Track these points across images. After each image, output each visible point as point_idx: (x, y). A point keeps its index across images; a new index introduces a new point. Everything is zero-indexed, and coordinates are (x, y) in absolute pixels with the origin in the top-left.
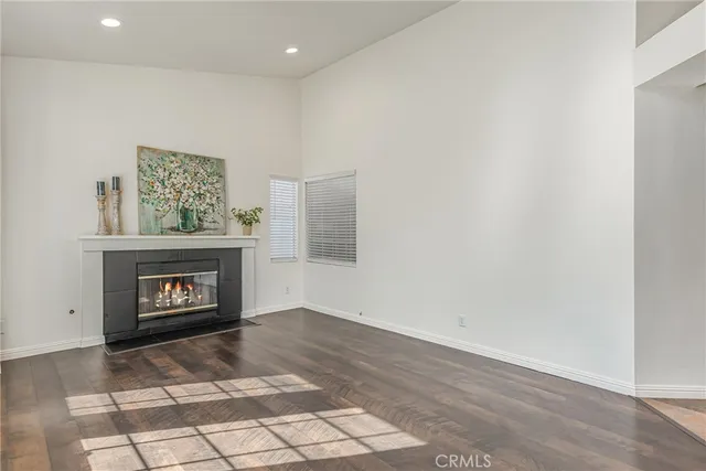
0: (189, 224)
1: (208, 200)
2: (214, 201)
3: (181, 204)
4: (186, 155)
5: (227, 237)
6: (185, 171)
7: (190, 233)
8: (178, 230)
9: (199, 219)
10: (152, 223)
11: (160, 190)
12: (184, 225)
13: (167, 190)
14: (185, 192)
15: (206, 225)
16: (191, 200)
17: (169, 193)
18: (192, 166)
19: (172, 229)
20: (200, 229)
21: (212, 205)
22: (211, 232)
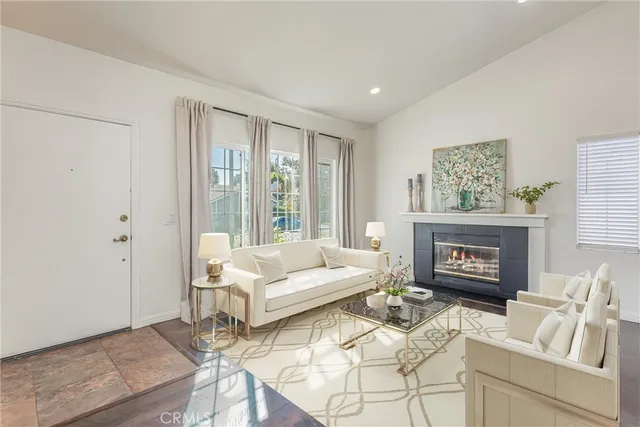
0: (467, 204)
1: (486, 181)
2: (492, 181)
3: (461, 187)
4: (467, 146)
5: (506, 215)
6: (466, 160)
7: (467, 211)
8: (458, 208)
9: (476, 199)
10: (439, 204)
11: (446, 179)
12: (462, 205)
13: (451, 178)
14: (465, 177)
15: (482, 204)
16: (470, 183)
17: (453, 180)
18: (472, 154)
19: (453, 208)
20: (477, 207)
21: (490, 185)
22: (488, 210)
